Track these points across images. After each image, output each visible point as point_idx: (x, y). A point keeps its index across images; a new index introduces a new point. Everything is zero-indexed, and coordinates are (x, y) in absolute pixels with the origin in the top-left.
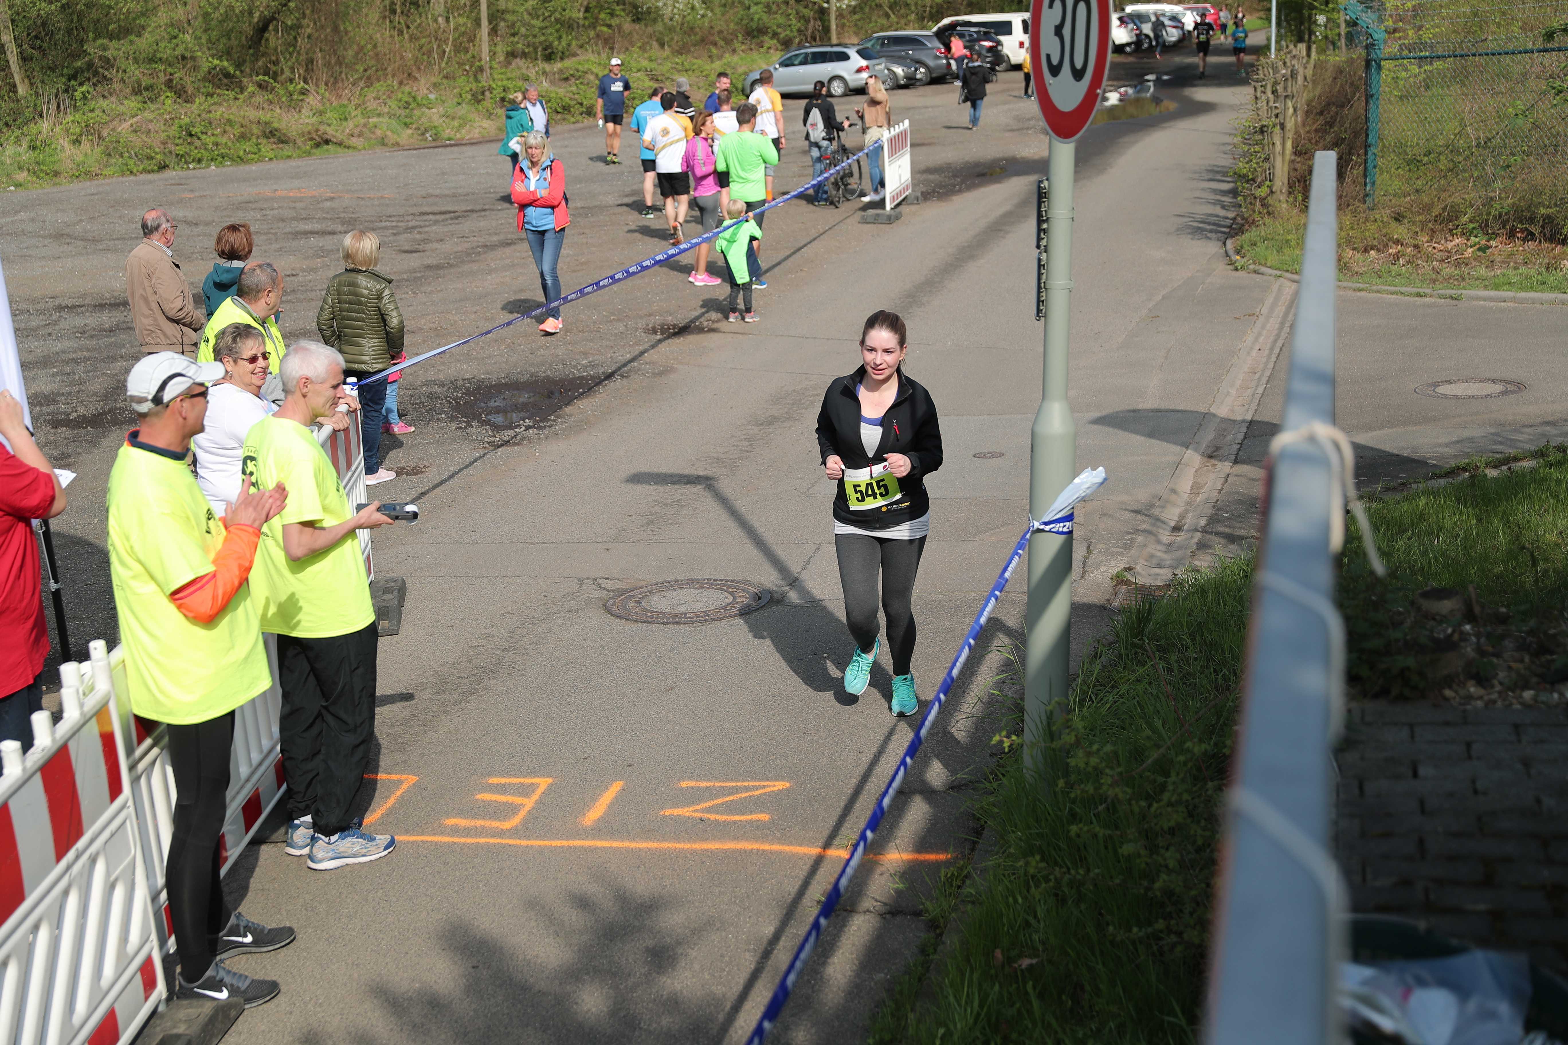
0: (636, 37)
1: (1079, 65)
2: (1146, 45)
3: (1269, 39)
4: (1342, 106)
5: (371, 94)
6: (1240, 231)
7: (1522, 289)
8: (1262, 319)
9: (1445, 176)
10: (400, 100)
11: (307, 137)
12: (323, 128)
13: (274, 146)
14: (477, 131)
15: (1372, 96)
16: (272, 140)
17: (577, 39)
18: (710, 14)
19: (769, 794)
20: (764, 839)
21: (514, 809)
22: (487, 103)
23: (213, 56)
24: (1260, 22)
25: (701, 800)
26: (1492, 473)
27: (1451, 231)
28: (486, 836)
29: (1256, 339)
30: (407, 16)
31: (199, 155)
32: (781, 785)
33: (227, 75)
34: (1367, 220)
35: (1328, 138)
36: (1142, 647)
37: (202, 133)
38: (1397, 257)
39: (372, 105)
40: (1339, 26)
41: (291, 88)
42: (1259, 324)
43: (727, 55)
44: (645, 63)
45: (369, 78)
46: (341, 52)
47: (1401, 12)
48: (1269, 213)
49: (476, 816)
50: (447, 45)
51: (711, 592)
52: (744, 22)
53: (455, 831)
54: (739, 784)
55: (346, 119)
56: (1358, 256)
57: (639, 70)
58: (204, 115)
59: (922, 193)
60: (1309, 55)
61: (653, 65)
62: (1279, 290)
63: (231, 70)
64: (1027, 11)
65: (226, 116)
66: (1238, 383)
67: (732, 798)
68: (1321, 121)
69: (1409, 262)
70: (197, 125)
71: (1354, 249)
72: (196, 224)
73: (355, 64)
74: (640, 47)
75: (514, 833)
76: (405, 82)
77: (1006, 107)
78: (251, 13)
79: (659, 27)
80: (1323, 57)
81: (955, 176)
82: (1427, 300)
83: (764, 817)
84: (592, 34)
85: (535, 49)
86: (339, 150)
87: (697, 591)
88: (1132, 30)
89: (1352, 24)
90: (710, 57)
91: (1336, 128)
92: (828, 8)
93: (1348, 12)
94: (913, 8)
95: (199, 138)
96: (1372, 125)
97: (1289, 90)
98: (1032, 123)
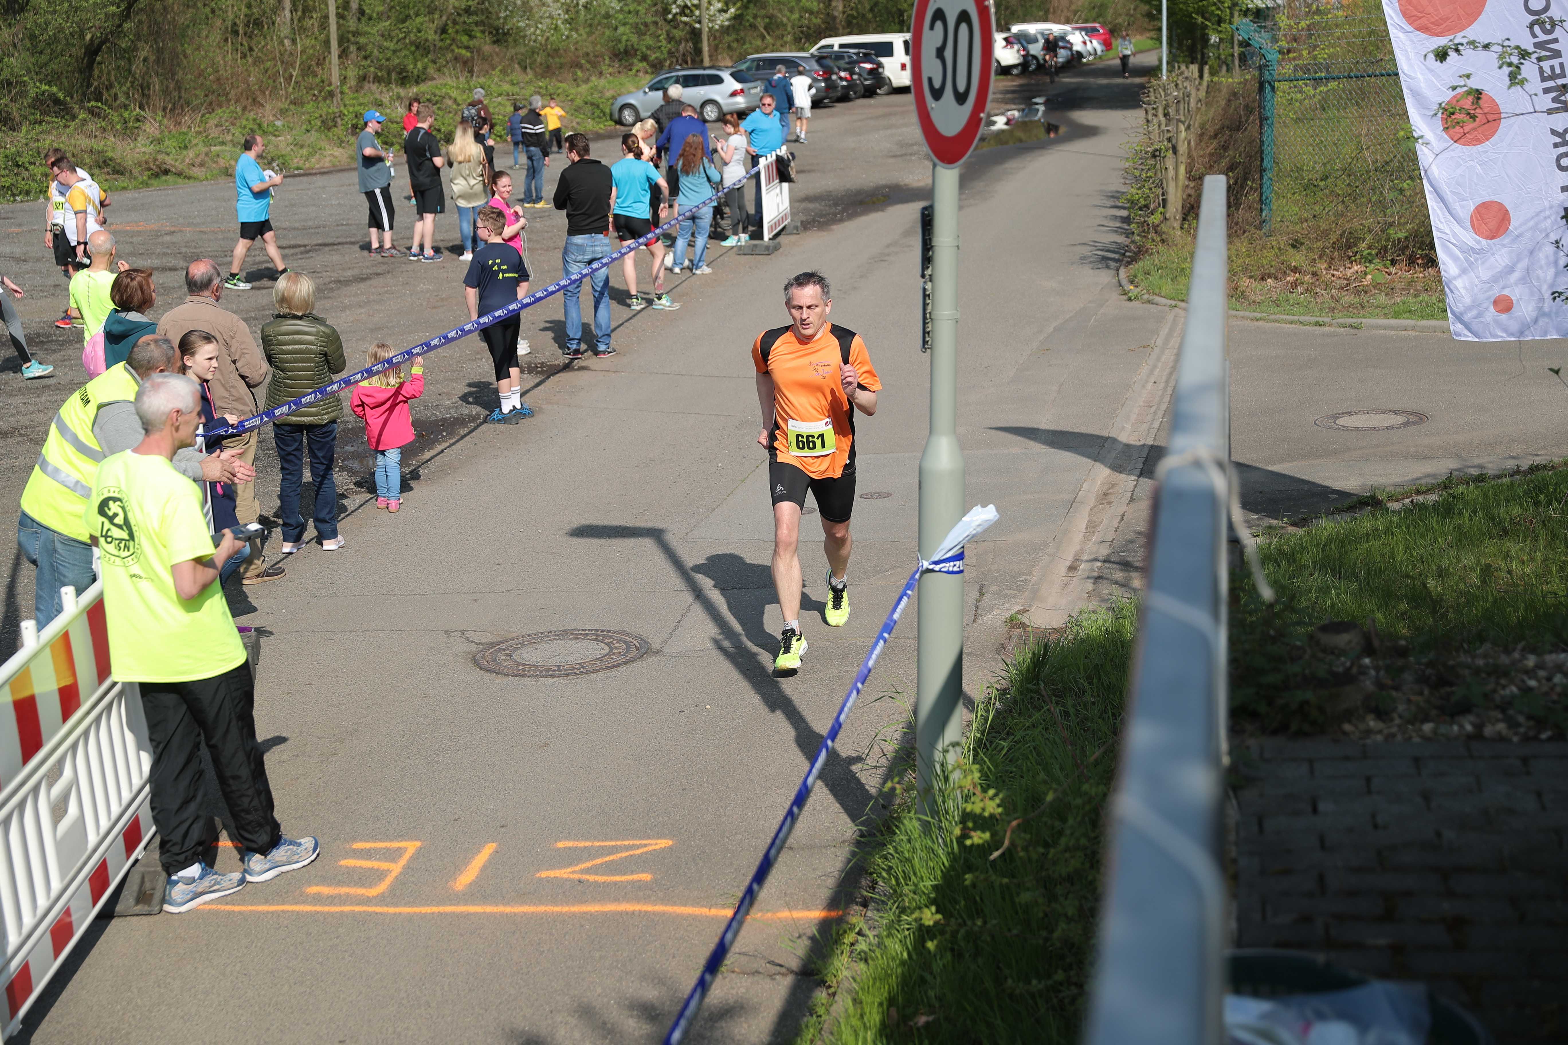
0: (497, 59)
1: (961, 88)
2: (1033, 67)
3: (1160, 60)
4: (1238, 129)
5: (213, 121)
6: (1134, 260)
7: (1422, 317)
8: (1156, 350)
9: (1343, 202)
10: (245, 127)
11: (144, 166)
12: (160, 157)
13: (108, 177)
14: (328, 159)
15: (1266, 119)
16: (105, 170)
17: (434, 62)
18: (575, 35)
19: (651, 853)
20: (646, 899)
21: (381, 875)
22: (339, 131)
23: (41, 81)
24: (1150, 42)
25: (579, 860)
26: (1395, 506)
27: (1349, 258)
28: (351, 904)
29: (1151, 372)
30: (250, 37)
31: (27, 187)
32: (663, 843)
33: (57, 101)
34: (1263, 247)
35: (1224, 163)
36: (1038, 691)
37: (31, 163)
38: (1295, 285)
39: (214, 133)
40: (1233, 48)
41: (126, 115)
42: (1154, 356)
43: (593, 78)
44: (506, 87)
45: (211, 104)
46: (180, 75)
47: (1294, 31)
48: (1163, 241)
49: (340, 884)
50: (294, 69)
51: (585, 643)
52: (611, 44)
53: (318, 899)
54: (619, 843)
55: (186, 147)
56: (1254, 284)
57: (500, 95)
58: (33, 145)
59: (802, 222)
60: (1201, 77)
61: (516, 89)
62: (1174, 320)
63: (61, 95)
64: (908, 31)
65: (56, 145)
66: (1134, 417)
67: (611, 858)
68: (1214, 144)
69: (1307, 290)
70: (25, 154)
71: (1251, 277)
72: (25, 261)
73: (195, 89)
74: (501, 71)
75: (381, 900)
76: (249, 108)
77: (889, 132)
78: (82, 36)
79: (522, 49)
80: (1215, 79)
81: (836, 205)
82: (1326, 329)
83: (646, 877)
84: (449, 56)
85: (389, 74)
86: (179, 180)
87: (572, 642)
88: (1018, 51)
89: (1245, 44)
90: (575, 80)
91: (1231, 153)
92: (700, 30)
93: (1241, 32)
94: (789, 29)
95: (27, 169)
96: (1267, 150)
97: (1182, 112)
98: (915, 148)
